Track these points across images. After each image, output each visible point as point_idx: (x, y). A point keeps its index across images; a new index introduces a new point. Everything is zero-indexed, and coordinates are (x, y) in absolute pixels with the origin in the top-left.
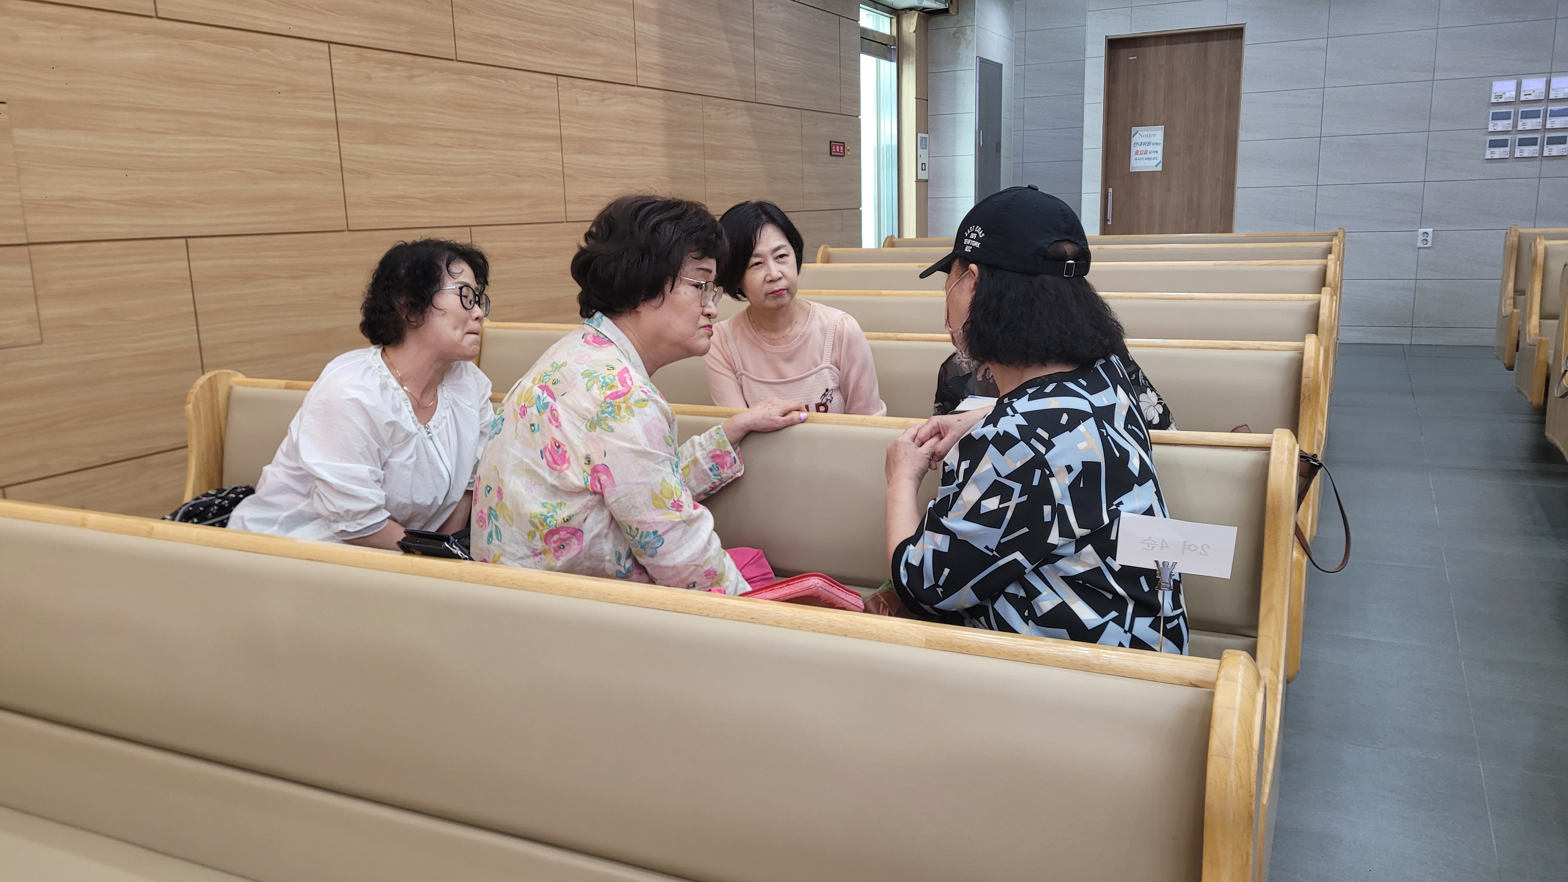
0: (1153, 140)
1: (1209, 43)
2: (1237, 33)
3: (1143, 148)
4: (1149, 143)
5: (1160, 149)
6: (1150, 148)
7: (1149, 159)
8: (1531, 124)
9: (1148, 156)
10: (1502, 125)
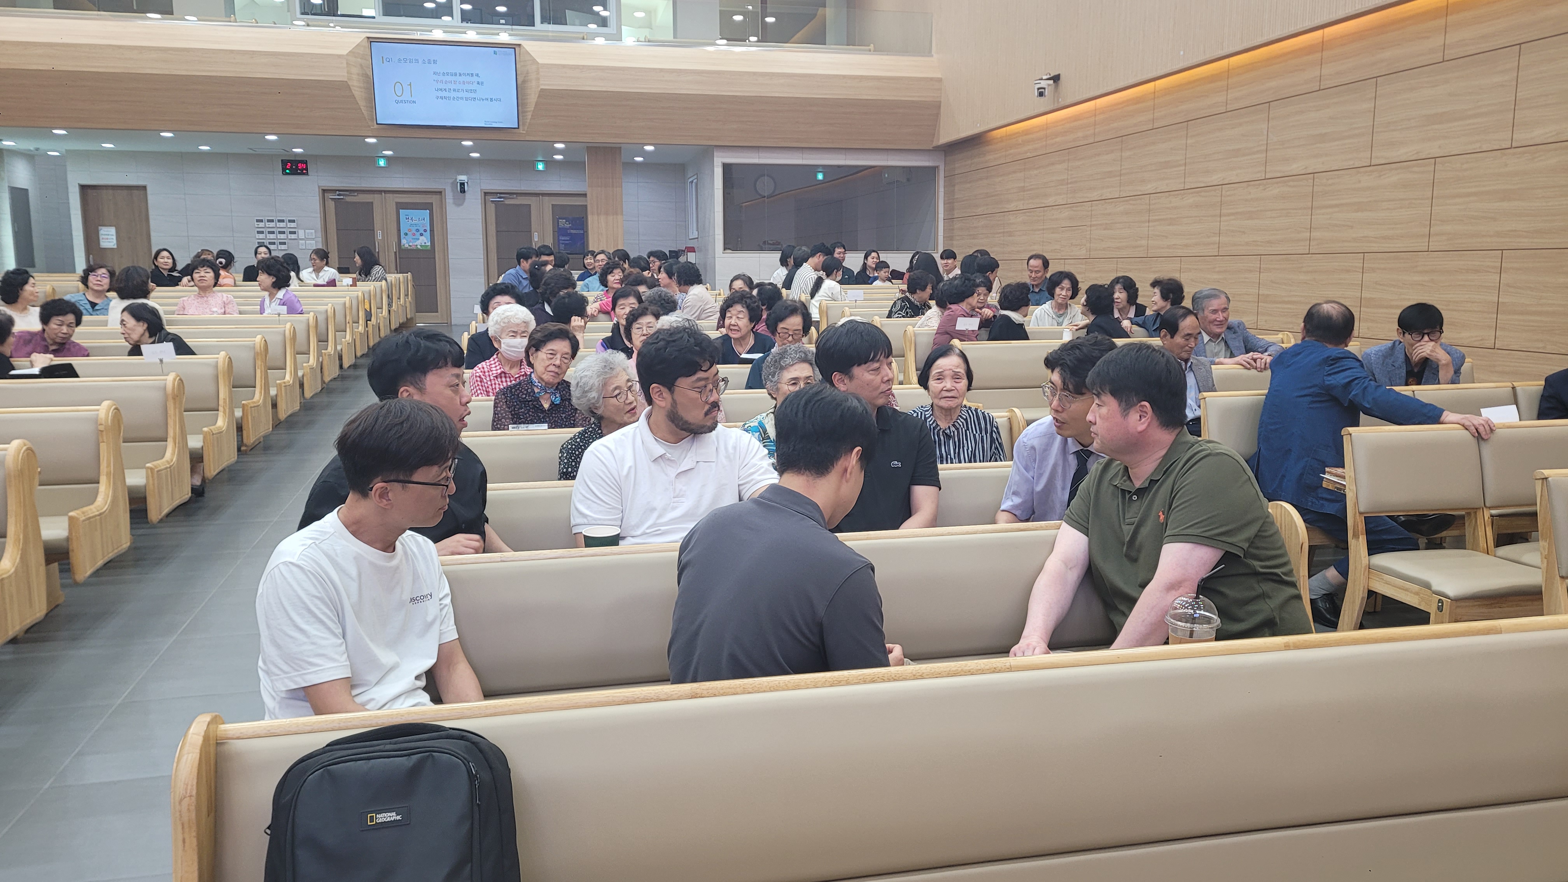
0: (110, 233)
1: (133, 191)
2: (144, 188)
3: (104, 237)
4: (108, 235)
5: (114, 237)
6: (109, 237)
7: (110, 242)
8: (272, 236)
9: (109, 240)
10: (261, 236)
